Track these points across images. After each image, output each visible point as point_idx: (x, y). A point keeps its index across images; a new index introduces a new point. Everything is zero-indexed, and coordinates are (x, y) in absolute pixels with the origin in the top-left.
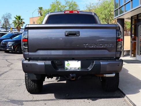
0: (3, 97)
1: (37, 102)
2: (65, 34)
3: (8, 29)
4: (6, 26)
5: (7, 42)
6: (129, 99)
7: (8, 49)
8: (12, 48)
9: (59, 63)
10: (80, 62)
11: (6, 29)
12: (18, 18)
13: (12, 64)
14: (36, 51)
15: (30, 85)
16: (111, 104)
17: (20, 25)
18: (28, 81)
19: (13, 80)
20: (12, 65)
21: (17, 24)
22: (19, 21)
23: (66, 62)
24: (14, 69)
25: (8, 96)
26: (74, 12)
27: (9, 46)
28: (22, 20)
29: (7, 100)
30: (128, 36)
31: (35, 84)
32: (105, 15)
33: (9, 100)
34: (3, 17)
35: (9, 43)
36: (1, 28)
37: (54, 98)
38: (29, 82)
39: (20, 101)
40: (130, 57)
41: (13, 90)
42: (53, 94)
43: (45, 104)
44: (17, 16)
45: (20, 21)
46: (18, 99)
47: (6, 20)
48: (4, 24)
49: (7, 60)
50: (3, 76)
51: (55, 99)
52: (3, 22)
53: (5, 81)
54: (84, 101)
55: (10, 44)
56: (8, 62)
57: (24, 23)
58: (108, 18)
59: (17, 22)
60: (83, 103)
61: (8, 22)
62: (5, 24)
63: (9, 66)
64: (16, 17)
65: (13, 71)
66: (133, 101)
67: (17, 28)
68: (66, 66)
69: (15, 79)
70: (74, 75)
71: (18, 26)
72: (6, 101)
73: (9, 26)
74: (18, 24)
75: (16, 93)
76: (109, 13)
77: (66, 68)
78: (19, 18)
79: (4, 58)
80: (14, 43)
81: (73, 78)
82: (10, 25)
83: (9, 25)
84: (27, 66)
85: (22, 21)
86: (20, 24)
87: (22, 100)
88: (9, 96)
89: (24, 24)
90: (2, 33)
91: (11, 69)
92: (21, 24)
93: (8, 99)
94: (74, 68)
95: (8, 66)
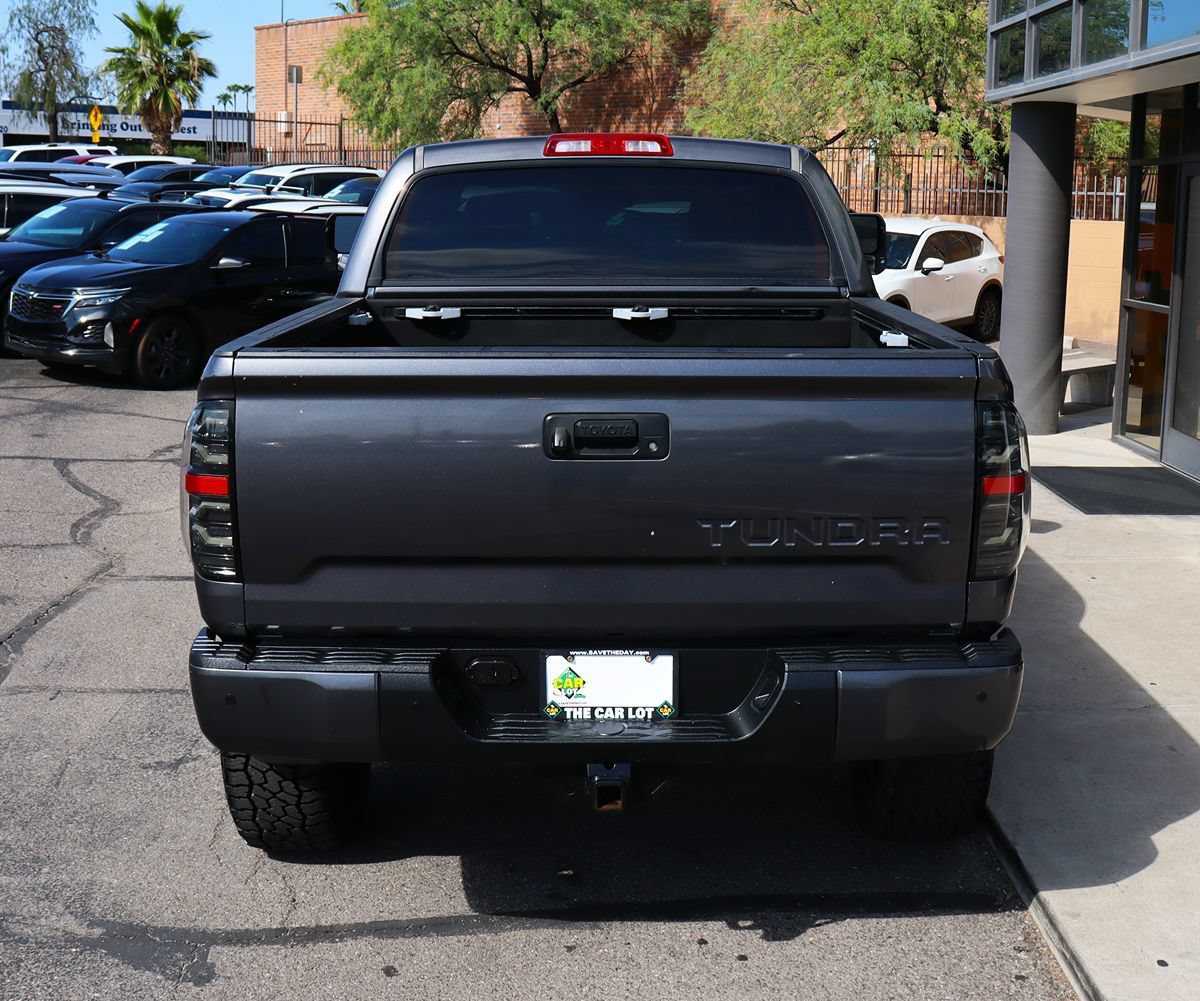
0: (49, 894)
1: (324, 946)
2: (547, 439)
3: (72, 117)
4: (48, 94)
5: (65, 285)
6: (1062, 939)
7: (71, 353)
8: (109, 338)
9: (493, 668)
10: (665, 663)
11: (52, 121)
12: (153, 27)
13: (109, 507)
14: (303, 573)
15: (260, 803)
16: (915, 977)
17: (171, 93)
18: (245, 770)
19: (122, 699)
20: (107, 523)
21: (142, 78)
22: (160, 58)
23: (555, 665)
24: (132, 571)
25: (85, 877)
26: (630, 147)
27: (83, 319)
28: (186, 41)
29: (82, 931)
30: (1109, 217)
31: (307, 797)
32: (915, 31)
33: (97, 931)
34: (23, 16)
35: (79, 296)
36: (7, 105)
37: (460, 906)
38: (257, 777)
39: (186, 933)
40: (1108, 427)
41: (127, 818)
42: (454, 861)
43: (390, 971)
44: (142, 8)
45: (173, 53)
46: (167, 920)
47: (45, 37)
48: (28, 78)
49: (62, 464)
50: (37, 649)
51: (467, 918)
52: (19, 55)
53: (53, 708)
54: (702, 942)
55: (90, 306)
56: (77, 485)
57: (207, 69)
58: (936, 58)
59: (145, 59)
60: (691, 967)
61: (66, 58)
62: (41, 75)
63: (86, 540)
64: (135, 17)
65: (119, 586)
66: (1089, 966)
67: (147, 110)
68: (553, 695)
69: (138, 681)
70: (620, 771)
71: (155, 94)
72: (71, 939)
73: (73, 94)
74: (152, 83)
75: (153, 852)
76: (952, 20)
77: (553, 712)
78: (166, 22)
79: (40, 447)
80: (127, 295)
81: (608, 794)
82: (86, 80)
83: (80, 81)
84: (231, 700)
85: (187, 57)
86: (172, 79)
87: (201, 924)
88: (91, 883)
89: (207, 82)
90: (19, 197)
91: (105, 571)
92: (180, 84)
93: (84, 915)
94: (620, 714)
95: (81, 531)
